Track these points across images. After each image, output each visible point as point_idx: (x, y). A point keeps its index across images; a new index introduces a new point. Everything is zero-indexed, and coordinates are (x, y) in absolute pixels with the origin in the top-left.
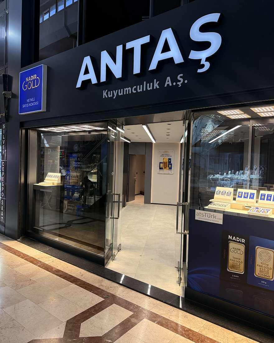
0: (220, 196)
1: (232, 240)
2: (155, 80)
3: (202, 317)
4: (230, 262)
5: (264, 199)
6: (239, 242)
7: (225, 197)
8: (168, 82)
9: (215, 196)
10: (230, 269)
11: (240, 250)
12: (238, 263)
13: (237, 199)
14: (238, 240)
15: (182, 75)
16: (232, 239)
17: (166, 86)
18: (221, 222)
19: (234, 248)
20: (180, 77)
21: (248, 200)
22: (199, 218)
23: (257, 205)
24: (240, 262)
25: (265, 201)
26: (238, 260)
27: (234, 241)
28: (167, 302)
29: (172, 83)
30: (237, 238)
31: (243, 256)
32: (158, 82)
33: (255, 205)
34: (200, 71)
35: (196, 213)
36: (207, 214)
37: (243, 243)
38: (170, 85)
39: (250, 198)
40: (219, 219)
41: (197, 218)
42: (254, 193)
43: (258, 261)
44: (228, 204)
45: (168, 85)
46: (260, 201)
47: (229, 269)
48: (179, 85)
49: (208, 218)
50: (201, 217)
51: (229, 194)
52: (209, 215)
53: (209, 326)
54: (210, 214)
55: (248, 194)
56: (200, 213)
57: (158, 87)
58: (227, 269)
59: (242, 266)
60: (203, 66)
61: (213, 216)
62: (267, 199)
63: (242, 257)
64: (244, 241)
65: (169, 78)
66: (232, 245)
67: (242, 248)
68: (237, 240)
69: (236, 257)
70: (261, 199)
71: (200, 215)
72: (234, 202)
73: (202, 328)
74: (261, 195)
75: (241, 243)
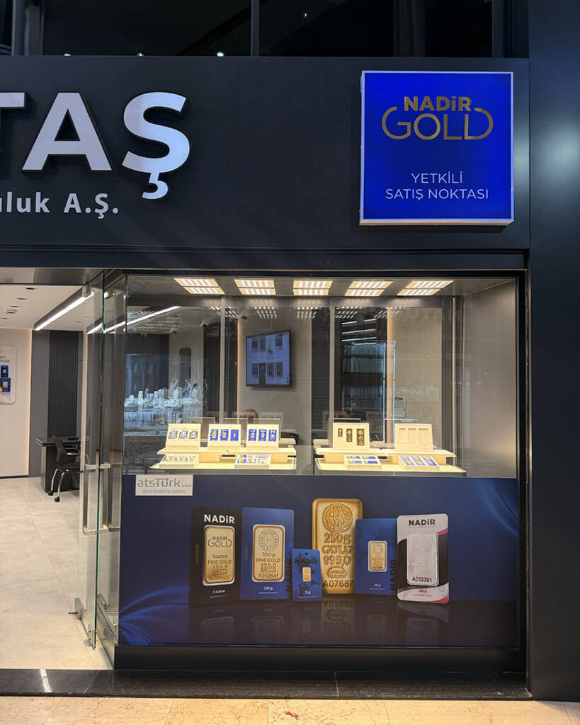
0: (177, 442)
1: (211, 523)
2: (38, 194)
3: (163, 694)
4: (209, 567)
5: (255, 439)
6: (225, 524)
7: (188, 442)
8: (73, 203)
9: (168, 442)
10: (209, 581)
11: (225, 538)
12: (223, 565)
13: (210, 443)
14: (222, 519)
15: (105, 196)
16: (211, 519)
17: (66, 210)
18: (189, 492)
19: (214, 538)
20: (102, 199)
21: (229, 443)
22: (144, 492)
23: (243, 450)
24: (226, 561)
25: (257, 443)
26: (222, 559)
27: (215, 523)
28: (77, 692)
29: (83, 209)
30: (221, 517)
31: (232, 549)
32: (46, 200)
33: (241, 451)
34: (147, 196)
35: (137, 483)
36: (160, 481)
37: (231, 524)
38: (78, 210)
39: (231, 440)
40: (186, 486)
41: (139, 492)
42: (238, 430)
43: (258, 552)
44: (194, 455)
45: (72, 210)
46: (248, 443)
47: (206, 581)
48: (98, 214)
49: (163, 488)
50: (149, 489)
51: (192, 436)
52: (165, 481)
53: (180, 707)
54: (167, 479)
55: (227, 432)
56: (146, 481)
57: (46, 210)
58: (204, 582)
59: (231, 568)
60: (153, 188)
61: (173, 483)
62: (260, 439)
63: (230, 552)
64: (232, 521)
65: (73, 196)
66: (211, 533)
67: (229, 533)
68: (221, 521)
69: (219, 555)
70: (250, 439)
71: (146, 486)
72: (203, 449)
73: (169, 717)
74: (250, 433)
75: (228, 524)
